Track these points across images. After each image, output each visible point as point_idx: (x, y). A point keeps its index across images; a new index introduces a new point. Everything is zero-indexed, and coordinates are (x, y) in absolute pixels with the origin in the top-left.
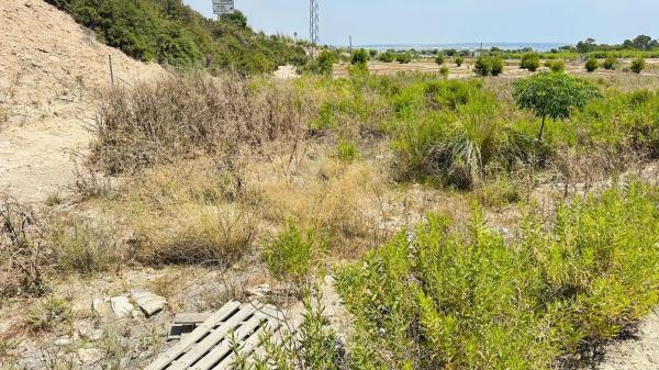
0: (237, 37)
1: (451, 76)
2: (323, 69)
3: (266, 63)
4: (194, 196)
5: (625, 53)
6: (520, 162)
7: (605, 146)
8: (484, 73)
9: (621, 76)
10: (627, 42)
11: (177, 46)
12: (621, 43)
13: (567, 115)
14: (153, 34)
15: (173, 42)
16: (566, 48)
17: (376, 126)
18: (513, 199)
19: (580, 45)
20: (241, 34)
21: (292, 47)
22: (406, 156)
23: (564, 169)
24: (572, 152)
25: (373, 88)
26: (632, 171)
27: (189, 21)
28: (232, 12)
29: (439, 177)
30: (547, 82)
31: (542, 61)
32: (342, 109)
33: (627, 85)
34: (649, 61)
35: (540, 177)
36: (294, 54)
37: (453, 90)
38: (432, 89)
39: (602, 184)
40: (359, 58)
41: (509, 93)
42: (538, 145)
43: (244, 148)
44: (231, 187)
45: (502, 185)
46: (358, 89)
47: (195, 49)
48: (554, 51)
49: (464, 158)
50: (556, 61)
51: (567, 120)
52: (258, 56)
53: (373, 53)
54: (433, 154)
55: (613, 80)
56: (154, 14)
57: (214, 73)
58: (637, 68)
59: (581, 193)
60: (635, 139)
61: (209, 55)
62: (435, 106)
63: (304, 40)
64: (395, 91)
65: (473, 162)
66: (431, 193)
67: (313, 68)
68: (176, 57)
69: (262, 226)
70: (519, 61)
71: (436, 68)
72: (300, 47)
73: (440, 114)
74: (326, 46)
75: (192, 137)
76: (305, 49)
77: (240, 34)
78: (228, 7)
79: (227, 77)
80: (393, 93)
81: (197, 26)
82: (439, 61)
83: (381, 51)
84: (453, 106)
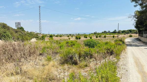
1: (71, 40)
2: (43, 39)
3: (29, 38)
4: (8, 75)
5: (102, 34)
6: (87, 58)
8: (77, 39)
9: (103, 39)
10: (102, 32)
11: (5, 35)
13: (94, 47)
15: (4, 34)
16: (92, 33)
17: (56, 51)
18: (86, 66)
19: (94, 33)
21: (35, 34)
22: (63, 58)
23: (95, 58)
24: (96, 54)
25: (55, 43)
26: (108, 58)
27: (9, 29)
28: (20, 27)
29: (70, 62)
30: (90, 41)
31: (88, 36)
32: (48, 48)
33: (104, 41)
34: (107, 36)
35: (91, 60)
36: (36, 36)
37: (72, 43)
38: (67, 43)
39: (103, 61)
40: (51, 36)
41: (83, 43)
42: (90, 54)
43: (23, 60)
44: (19, 71)
45: (84, 63)
46: (51, 43)
47: (10, 36)
48: (90, 34)
49: (75, 58)
50: (91, 36)
52: (27, 37)
53: (54, 35)
54: (69, 57)
55: (101, 39)
57: (15, 41)
58: (105, 37)
59: (99, 63)
60: (107, 51)
61: (14, 37)
62: (68, 46)
63: (38, 33)
64: (60, 43)
65: (77, 58)
66: (69, 66)
67: (40, 39)
68: (5, 38)
69: (27, 81)
70: (84, 36)
71: (68, 38)
72: (37, 34)
73: (70, 48)
74: (43, 34)
75: (8, 58)
76: (38, 34)
77: (22, 32)
78: (19, 26)
79: (18, 42)
80: (59, 44)
81: (11, 30)
82: (68, 37)
83: (56, 35)
84: (72, 46)
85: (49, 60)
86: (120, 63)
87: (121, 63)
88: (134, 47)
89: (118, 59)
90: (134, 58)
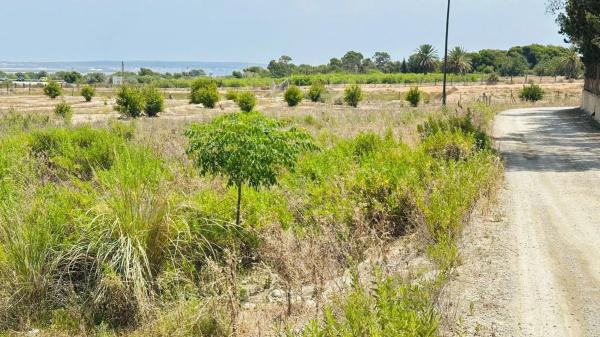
1: (76, 119)
5: (333, 76)
6: (212, 265)
8: (134, 113)
9: (335, 111)
10: (334, 62)
12: (327, 62)
13: (273, 182)
16: (254, 70)
19: (272, 65)
23: (280, 268)
24: (288, 235)
29: (75, 310)
30: (238, 129)
31: (222, 91)
34: (365, 89)
35: (246, 283)
37: (84, 144)
38: (44, 145)
39: (338, 284)
41: (180, 146)
45: (188, 310)
48: (237, 75)
49: (120, 270)
50: (243, 91)
51: (274, 187)
54: (61, 267)
55: (326, 118)
58: (353, 99)
59: (311, 303)
60: (369, 208)
65: (136, 274)
70: (187, 91)
71: (48, 105)
73: (65, 190)
82: (52, 92)
84: (87, 174)
86: (463, 293)
87: (470, 294)
89: (448, 267)
90: (552, 253)
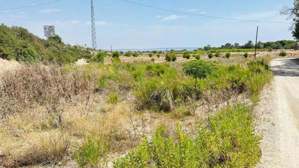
0: (57, 47)
1: (156, 62)
2: (100, 60)
3: (72, 58)
4: (36, 128)
5: (222, 50)
6: (189, 98)
7: (222, 89)
8: (169, 60)
9: (222, 59)
10: (222, 46)
11: (26, 52)
12: (220, 46)
13: (205, 77)
14: (13, 46)
15: (24, 50)
16: (200, 49)
17: (126, 85)
18: (188, 114)
19: (205, 48)
20: (59, 45)
21: (84, 51)
22: (141, 98)
23: (207, 99)
24: (209, 92)
25: (124, 68)
26: (233, 98)
27: (32, 40)
28: (54, 36)
29: (156, 107)
30: (196, 64)
31: (191, 55)
32: (110, 78)
33: (225, 64)
34: (231, 53)
35: (198, 103)
36: (86, 54)
37: (158, 68)
38: (149, 68)
39: (223, 105)
40: (116, 55)
41: (181, 68)
42: (195, 90)
43: (62, 100)
44: (56, 121)
45: (183, 108)
46: (117, 69)
47: (35, 53)
48: (195, 50)
49: (166, 98)
50: (197, 54)
51: (205, 79)
52: (67, 55)
53: (122, 53)
54: (153, 96)
55: (220, 61)
56: (14, 38)
57: (45, 64)
58: (228, 56)
59: (215, 109)
60: (232, 85)
61: (43, 56)
62: (152, 75)
63: (89, 47)
64: (133, 69)
65: (170, 99)
66: (154, 114)
67: (95, 60)
68: (25, 57)
69: (73, 140)
70: (182, 55)
71: (149, 59)
72: (88, 51)
73: (154, 78)
74: (100, 50)
75: (34, 97)
76: (90, 51)
78: (52, 33)
79: (52, 66)
80: (133, 70)
81: (36, 42)
82: (150, 56)
83: (125, 52)
84: (159, 75)
85: (114, 101)
86: (260, 109)
87: (262, 109)
88: (289, 78)
89: (256, 102)
90: (288, 100)
